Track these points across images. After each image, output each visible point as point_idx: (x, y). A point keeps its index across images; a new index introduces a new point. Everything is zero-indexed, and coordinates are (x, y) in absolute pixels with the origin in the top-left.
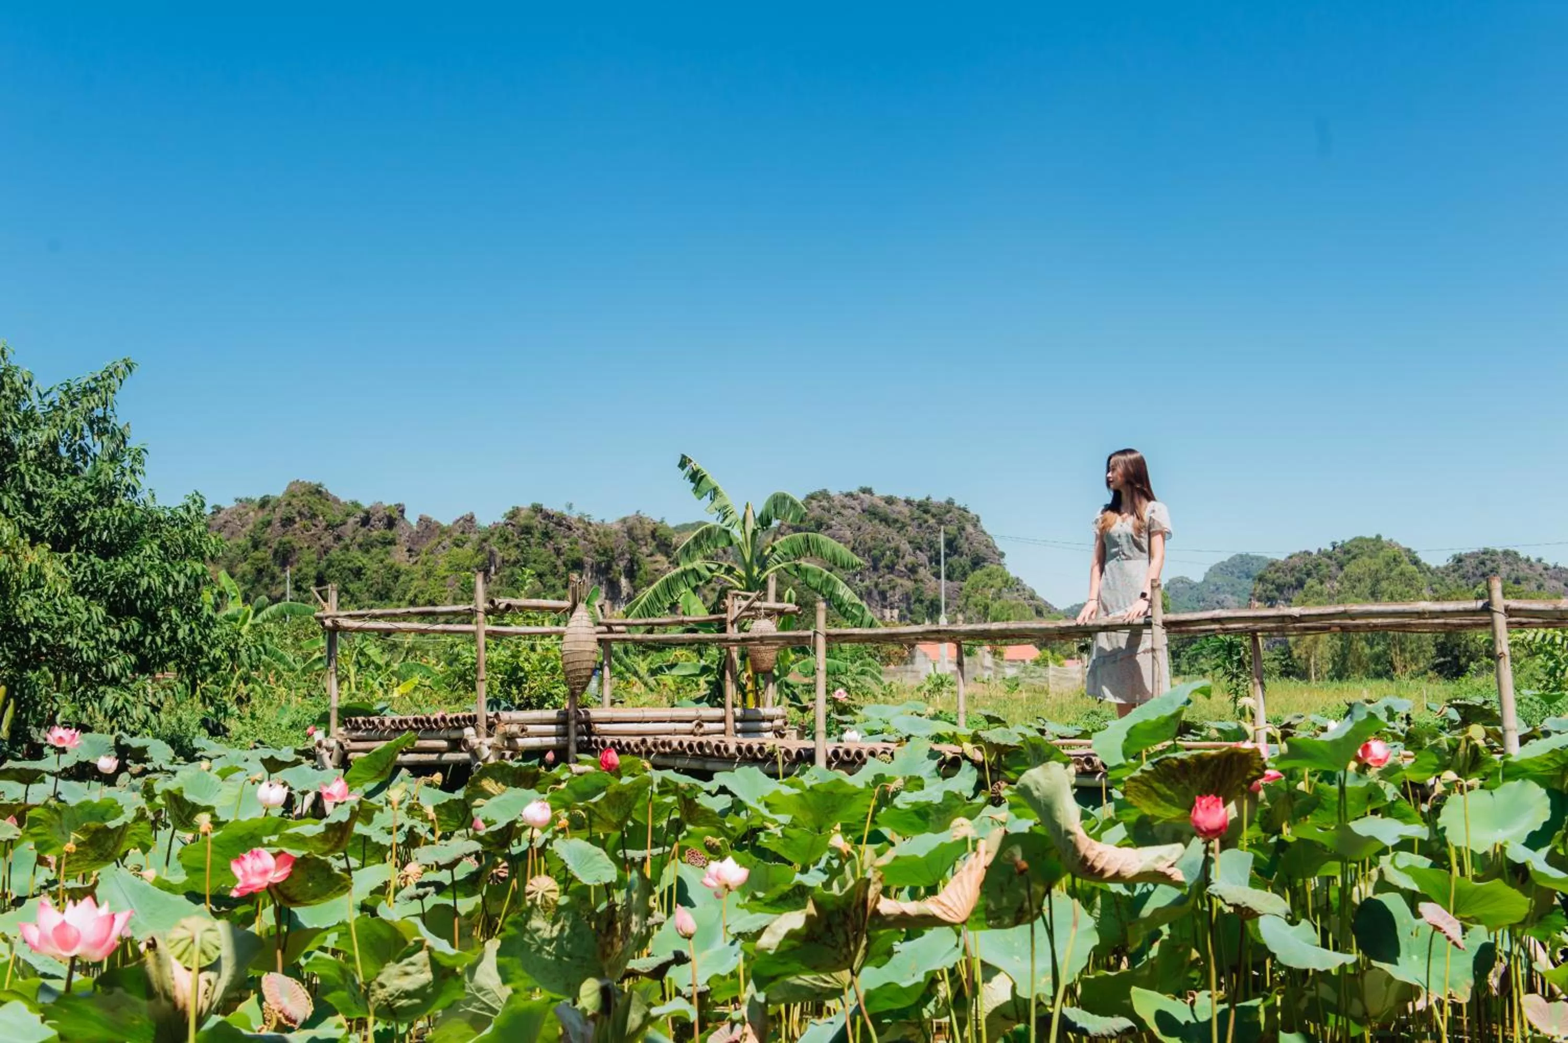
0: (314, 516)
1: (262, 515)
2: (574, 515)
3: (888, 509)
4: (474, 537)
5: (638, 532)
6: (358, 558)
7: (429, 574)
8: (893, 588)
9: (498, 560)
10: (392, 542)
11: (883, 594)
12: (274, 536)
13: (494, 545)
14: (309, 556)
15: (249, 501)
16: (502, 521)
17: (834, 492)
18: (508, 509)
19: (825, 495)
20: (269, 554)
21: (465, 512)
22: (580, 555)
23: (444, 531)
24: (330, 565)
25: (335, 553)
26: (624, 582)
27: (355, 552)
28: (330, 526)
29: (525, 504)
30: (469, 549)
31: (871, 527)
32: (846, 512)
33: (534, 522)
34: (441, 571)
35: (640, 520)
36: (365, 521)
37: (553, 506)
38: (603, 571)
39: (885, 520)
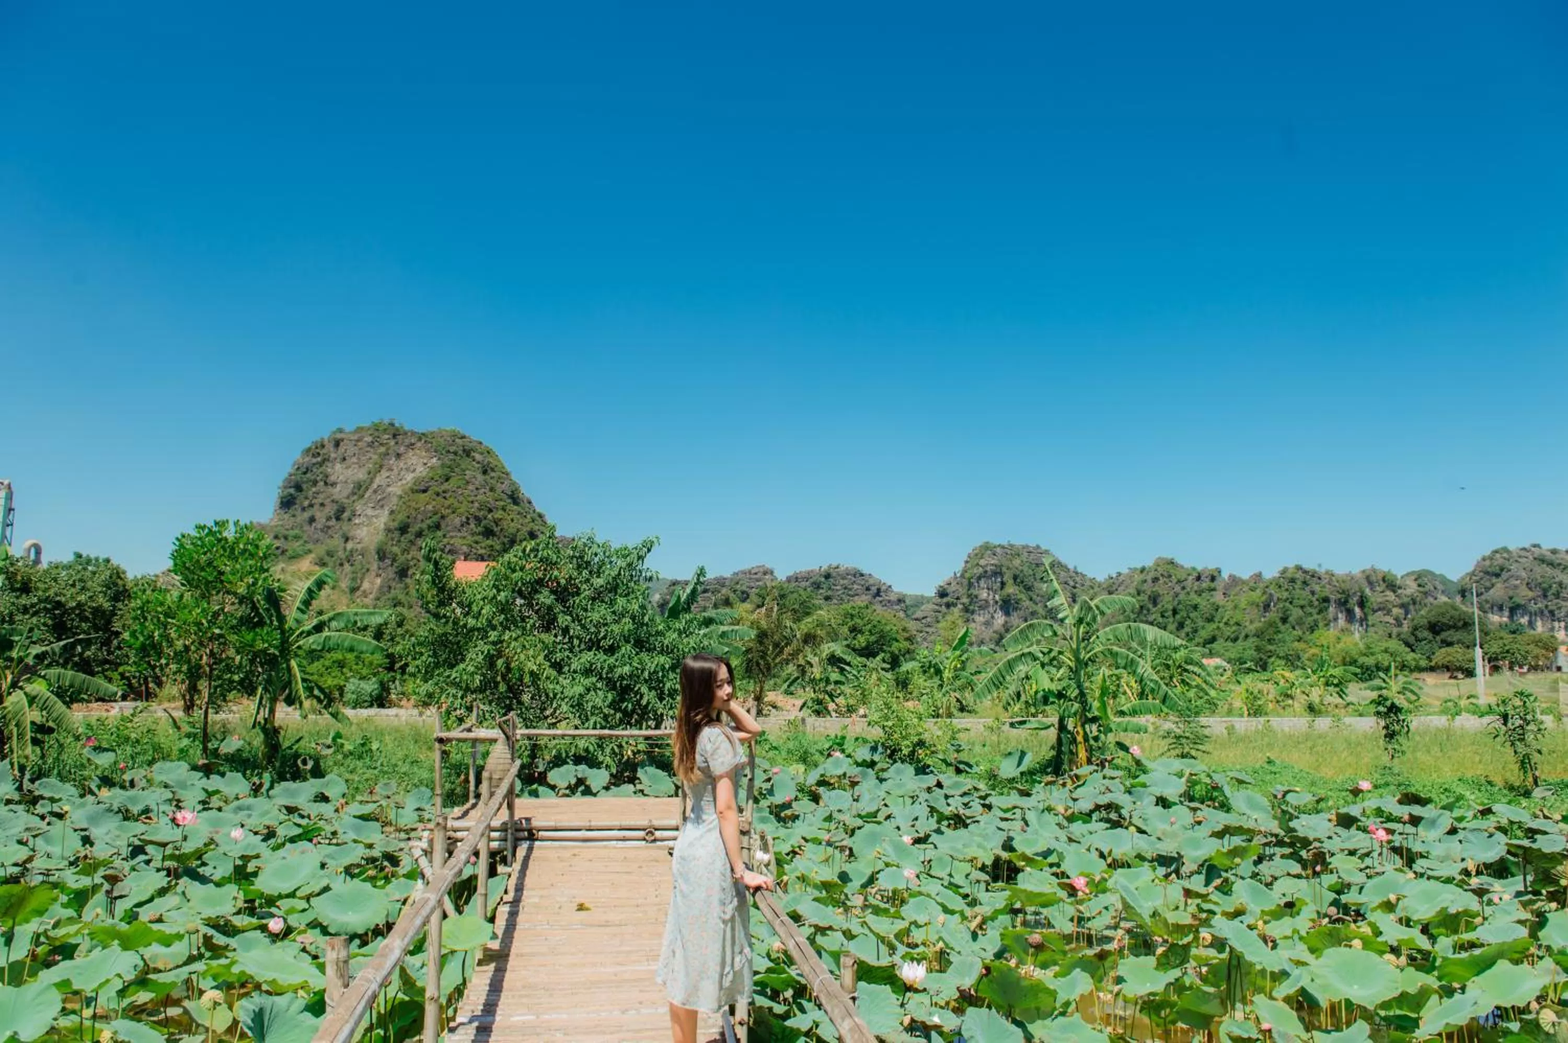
0: (1170, 576)
1: (1142, 577)
2: (1322, 570)
3: (1553, 557)
4: (1261, 585)
5: (1374, 579)
6: (1196, 599)
7: (1236, 607)
8: (1560, 608)
9: (1275, 599)
10: (1214, 590)
11: (1552, 613)
12: (1148, 588)
13: (1272, 590)
14: (1168, 598)
15: (1136, 569)
16: (1278, 575)
17: (1512, 548)
18: (1281, 569)
19: (1505, 550)
20: (1146, 598)
21: (1256, 571)
22: (1327, 594)
23: (1244, 582)
24: (1179, 603)
25: (1182, 597)
26: (1357, 610)
27: (1193, 596)
28: (1179, 582)
29: (1291, 565)
30: (1258, 592)
31: (1541, 571)
32: (1523, 560)
33: (1297, 576)
34: (1243, 605)
35: (1374, 571)
36: (1198, 578)
37: (1309, 565)
38: (1343, 604)
39: (1551, 564)
